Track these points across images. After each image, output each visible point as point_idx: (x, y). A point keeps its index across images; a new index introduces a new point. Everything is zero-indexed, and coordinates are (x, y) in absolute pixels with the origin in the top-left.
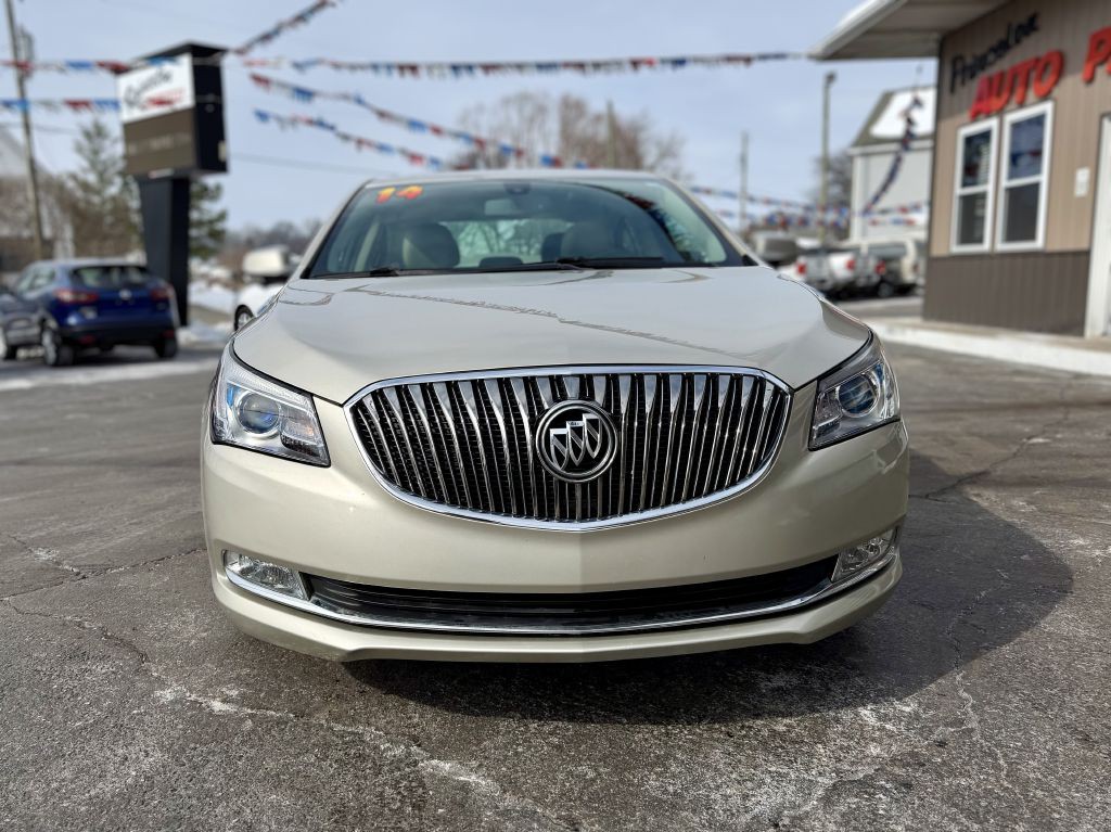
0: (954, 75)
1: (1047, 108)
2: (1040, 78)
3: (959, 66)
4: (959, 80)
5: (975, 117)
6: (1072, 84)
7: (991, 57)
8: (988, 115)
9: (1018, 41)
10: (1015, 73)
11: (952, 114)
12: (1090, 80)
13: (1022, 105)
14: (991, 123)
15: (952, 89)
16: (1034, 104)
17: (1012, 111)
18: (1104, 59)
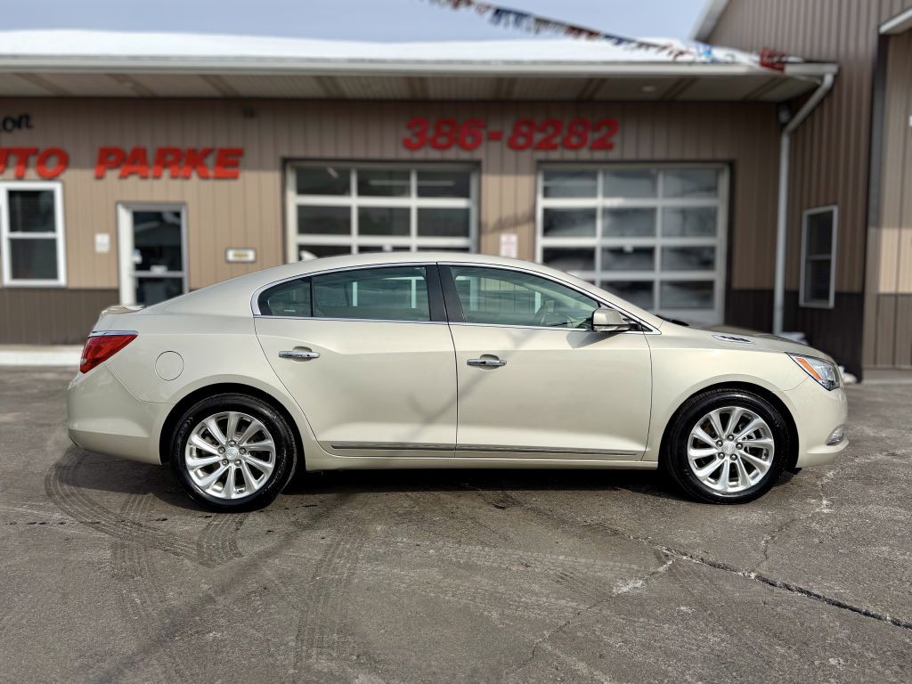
1: (54, 186)
2: (40, 164)
10: (9, 152)
12: (100, 177)
16: (33, 180)
17: (8, 180)
18: (115, 166)
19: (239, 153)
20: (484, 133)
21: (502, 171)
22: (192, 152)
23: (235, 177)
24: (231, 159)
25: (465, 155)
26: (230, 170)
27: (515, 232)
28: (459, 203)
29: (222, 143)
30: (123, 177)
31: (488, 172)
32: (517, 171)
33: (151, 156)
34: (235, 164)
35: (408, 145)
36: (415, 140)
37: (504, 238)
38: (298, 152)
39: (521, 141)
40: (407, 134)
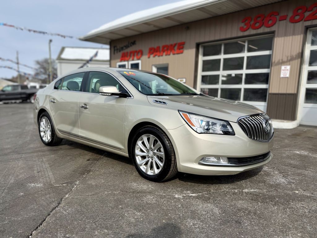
0: (115, 50)
1: (139, 62)
2: (137, 55)
3: (116, 48)
4: (116, 52)
5: (121, 61)
6: (145, 57)
7: (124, 48)
8: (125, 61)
9: (131, 46)
10: (131, 53)
11: (115, 59)
12: (149, 57)
13: (133, 60)
14: (126, 63)
15: (114, 53)
16: (136, 60)
17: (131, 61)
18: (152, 53)
19: (183, 44)
20: (278, 17)
21: (286, 35)
22: (171, 45)
23: (182, 53)
24: (182, 46)
25: (267, 30)
26: (181, 50)
27: (289, 65)
28: (267, 53)
29: (179, 41)
30: (154, 56)
31: (278, 36)
32: (294, 34)
33: (161, 48)
34: (183, 48)
35: (242, 30)
36: (245, 27)
37: (283, 67)
38: (202, 40)
39: (297, 18)
40: (242, 25)
